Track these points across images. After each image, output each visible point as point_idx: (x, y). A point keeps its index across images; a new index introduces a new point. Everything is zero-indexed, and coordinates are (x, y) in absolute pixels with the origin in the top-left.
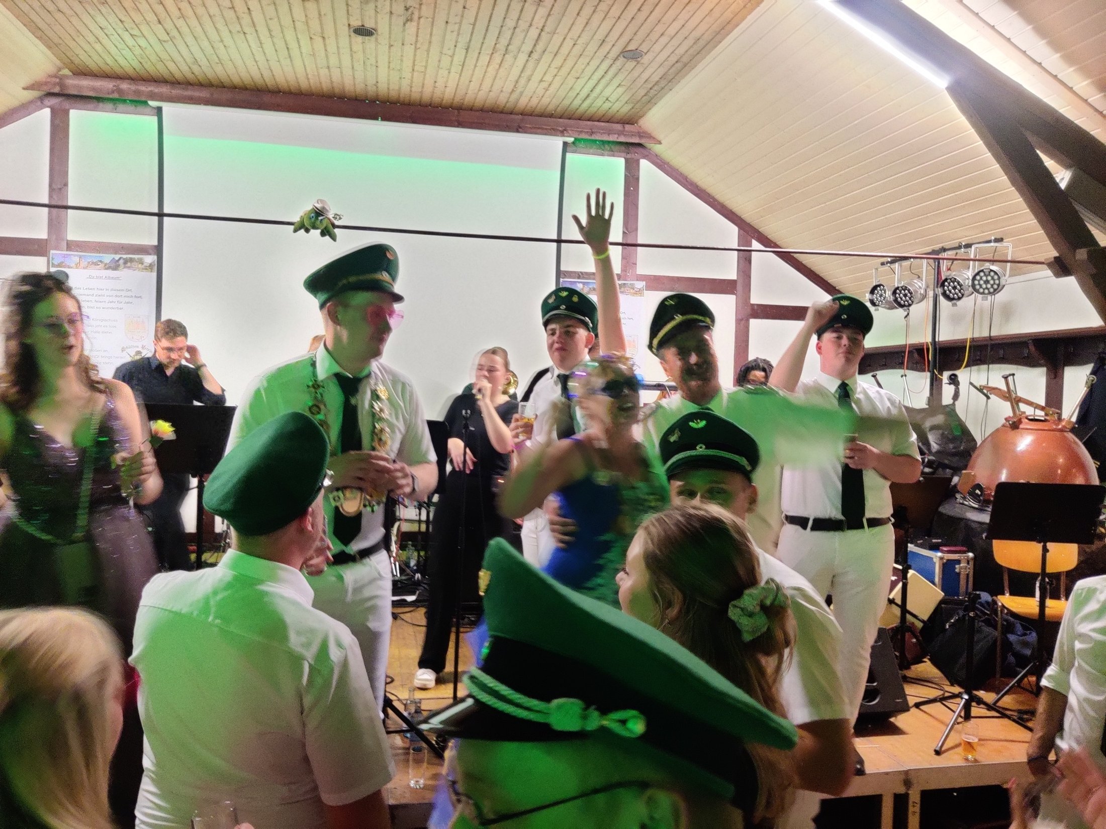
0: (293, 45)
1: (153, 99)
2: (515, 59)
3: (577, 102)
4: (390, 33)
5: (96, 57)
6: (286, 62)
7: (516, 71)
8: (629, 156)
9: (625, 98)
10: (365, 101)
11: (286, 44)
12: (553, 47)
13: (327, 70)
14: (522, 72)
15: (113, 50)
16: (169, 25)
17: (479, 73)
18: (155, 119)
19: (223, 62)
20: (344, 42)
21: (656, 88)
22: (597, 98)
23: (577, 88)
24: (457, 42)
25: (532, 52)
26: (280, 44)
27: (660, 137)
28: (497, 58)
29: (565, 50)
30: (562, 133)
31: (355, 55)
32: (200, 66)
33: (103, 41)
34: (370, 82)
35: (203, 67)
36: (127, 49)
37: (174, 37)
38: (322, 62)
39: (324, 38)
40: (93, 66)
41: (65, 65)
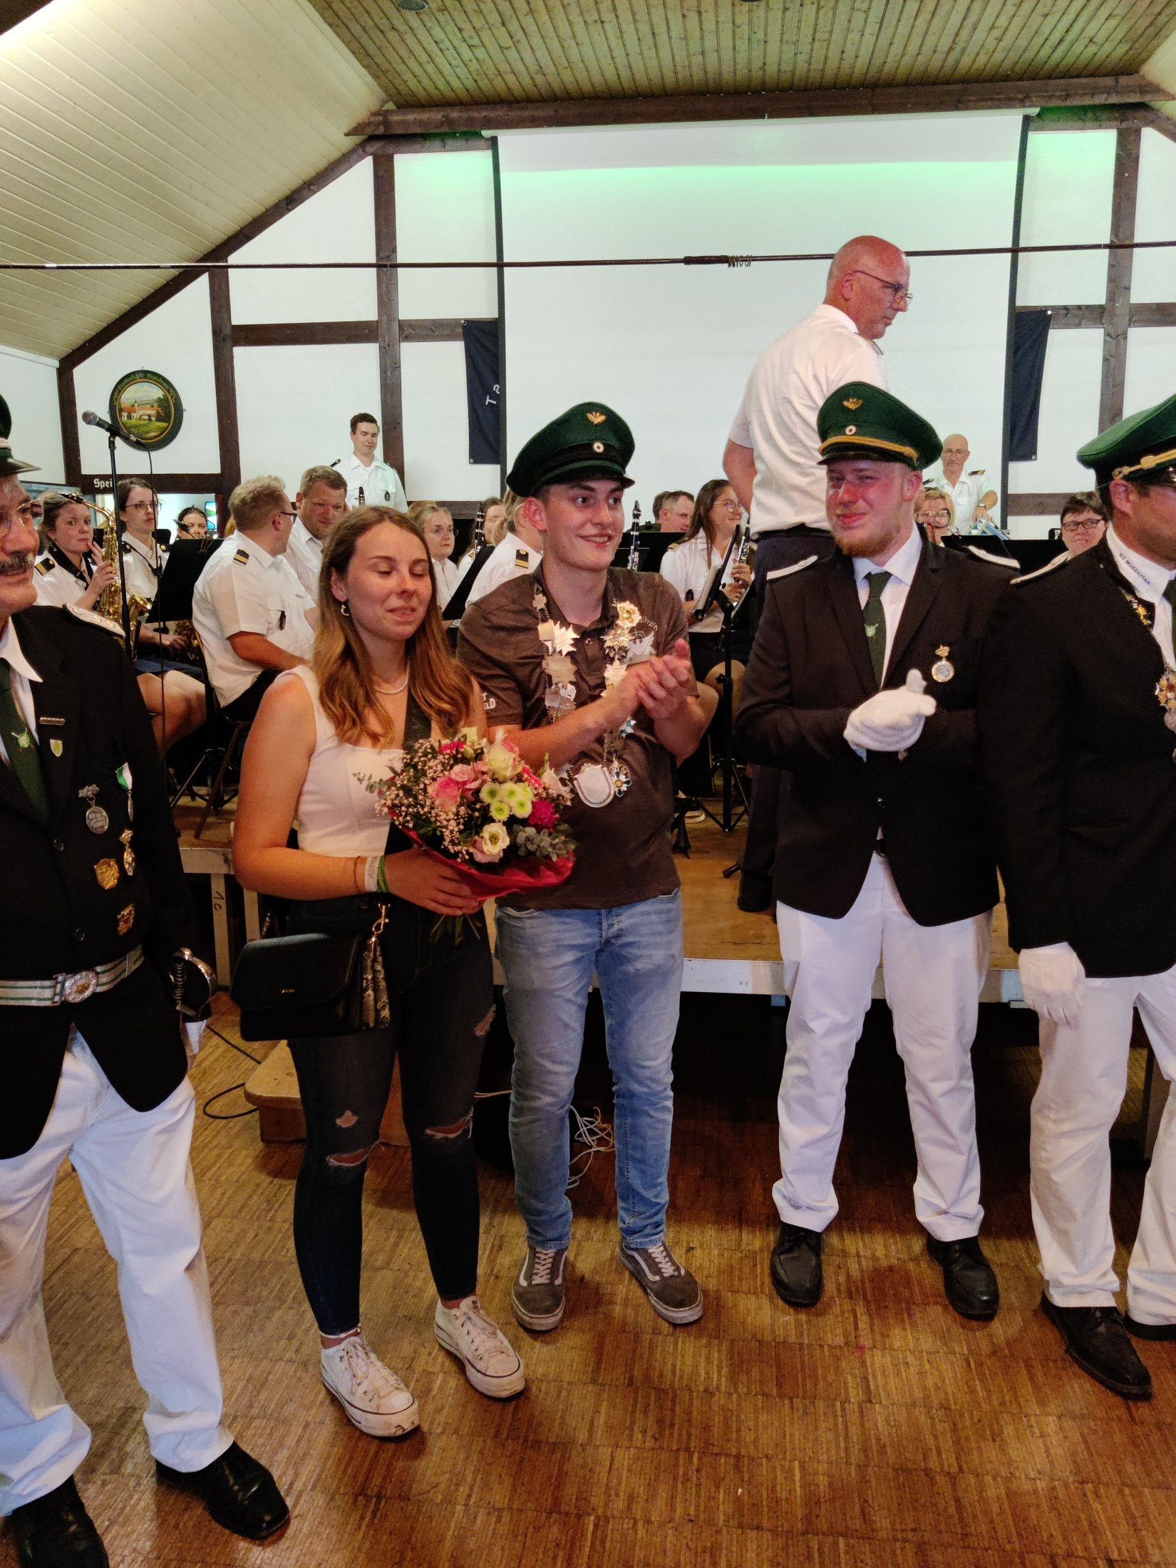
0: (661, 29)
1: (487, 127)
2: (955, 1)
3: (1045, 52)
5: (426, 82)
6: (650, 53)
7: (955, 19)
8: (1124, 125)
10: (746, 93)
11: (652, 29)
13: (700, 57)
14: (964, 19)
15: (447, 70)
16: (514, 26)
17: (903, 29)
18: (489, 153)
19: (572, 64)
20: (726, 14)
22: (1075, 41)
23: (1046, 29)
26: (645, 29)
27: (1172, 89)
30: (1022, 102)
31: (738, 31)
32: (545, 75)
33: (437, 59)
34: (757, 64)
35: (548, 77)
36: (462, 65)
37: (518, 41)
38: (695, 46)
39: (700, 13)
40: (421, 94)
41: (390, 97)
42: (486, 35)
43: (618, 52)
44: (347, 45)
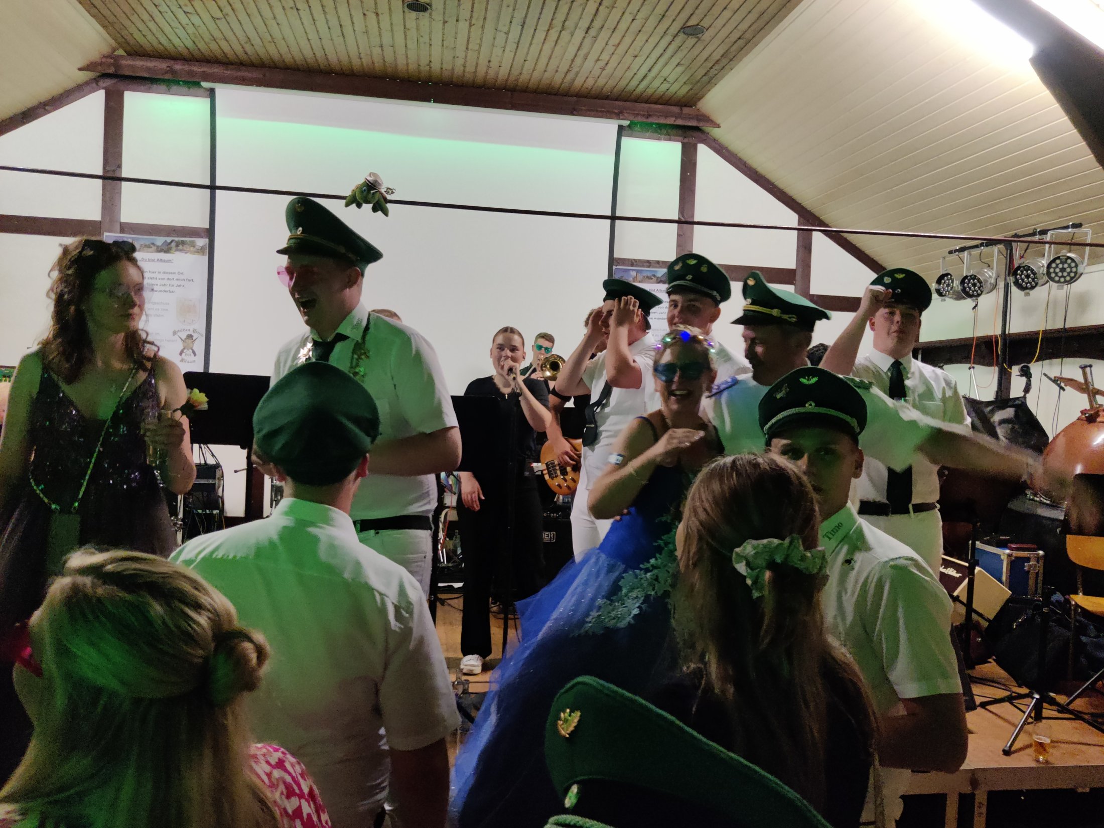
0: (346, 22)
1: (206, 80)
2: (572, 36)
3: (634, 83)
4: (444, 8)
5: (150, 37)
6: (338, 40)
7: (572, 50)
8: (686, 140)
9: (684, 78)
10: (416, 82)
11: (340, 21)
12: (611, 24)
13: (379, 50)
14: (578, 50)
15: (167, 29)
17: (535, 50)
18: (208, 100)
19: (275, 41)
20: (398, 18)
21: (717, 67)
22: (655, 78)
23: (635, 67)
24: (512, 17)
25: (589, 28)
26: (334, 22)
27: (718, 121)
28: (553, 34)
29: (623, 26)
30: (618, 115)
31: (408, 33)
32: (253, 45)
33: (157, 19)
34: (424, 62)
35: (256, 47)
36: (181, 28)
37: (228, 15)
38: (375, 41)
39: (377, 14)
40: (147, 46)
41: (120, 46)
42: (198, 5)
43: (313, 36)
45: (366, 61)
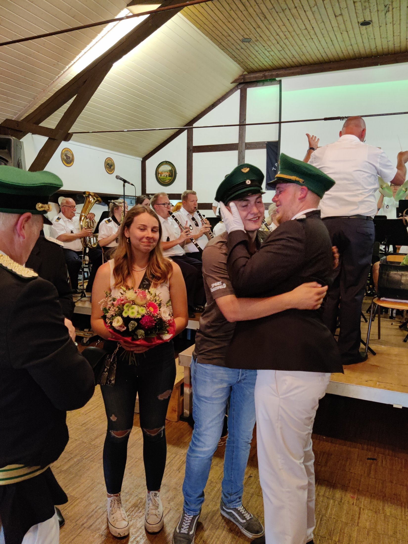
0: (334, 38)
1: (278, 77)
4: (379, 20)
5: (256, 64)
6: (332, 47)
10: (371, 57)
11: (331, 39)
13: (351, 47)
15: (262, 60)
16: (281, 43)
18: (278, 86)
19: (304, 54)
20: (357, 31)
26: (328, 40)
31: (363, 36)
32: (295, 58)
33: (258, 57)
34: (373, 47)
35: (297, 58)
36: (266, 57)
37: (284, 48)
38: (348, 43)
39: (347, 31)
40: (254, 67)
41: (245, 70)
42: (273, 47)
43: (320, 48)
44: (228, 55)
45: (345, 53)
